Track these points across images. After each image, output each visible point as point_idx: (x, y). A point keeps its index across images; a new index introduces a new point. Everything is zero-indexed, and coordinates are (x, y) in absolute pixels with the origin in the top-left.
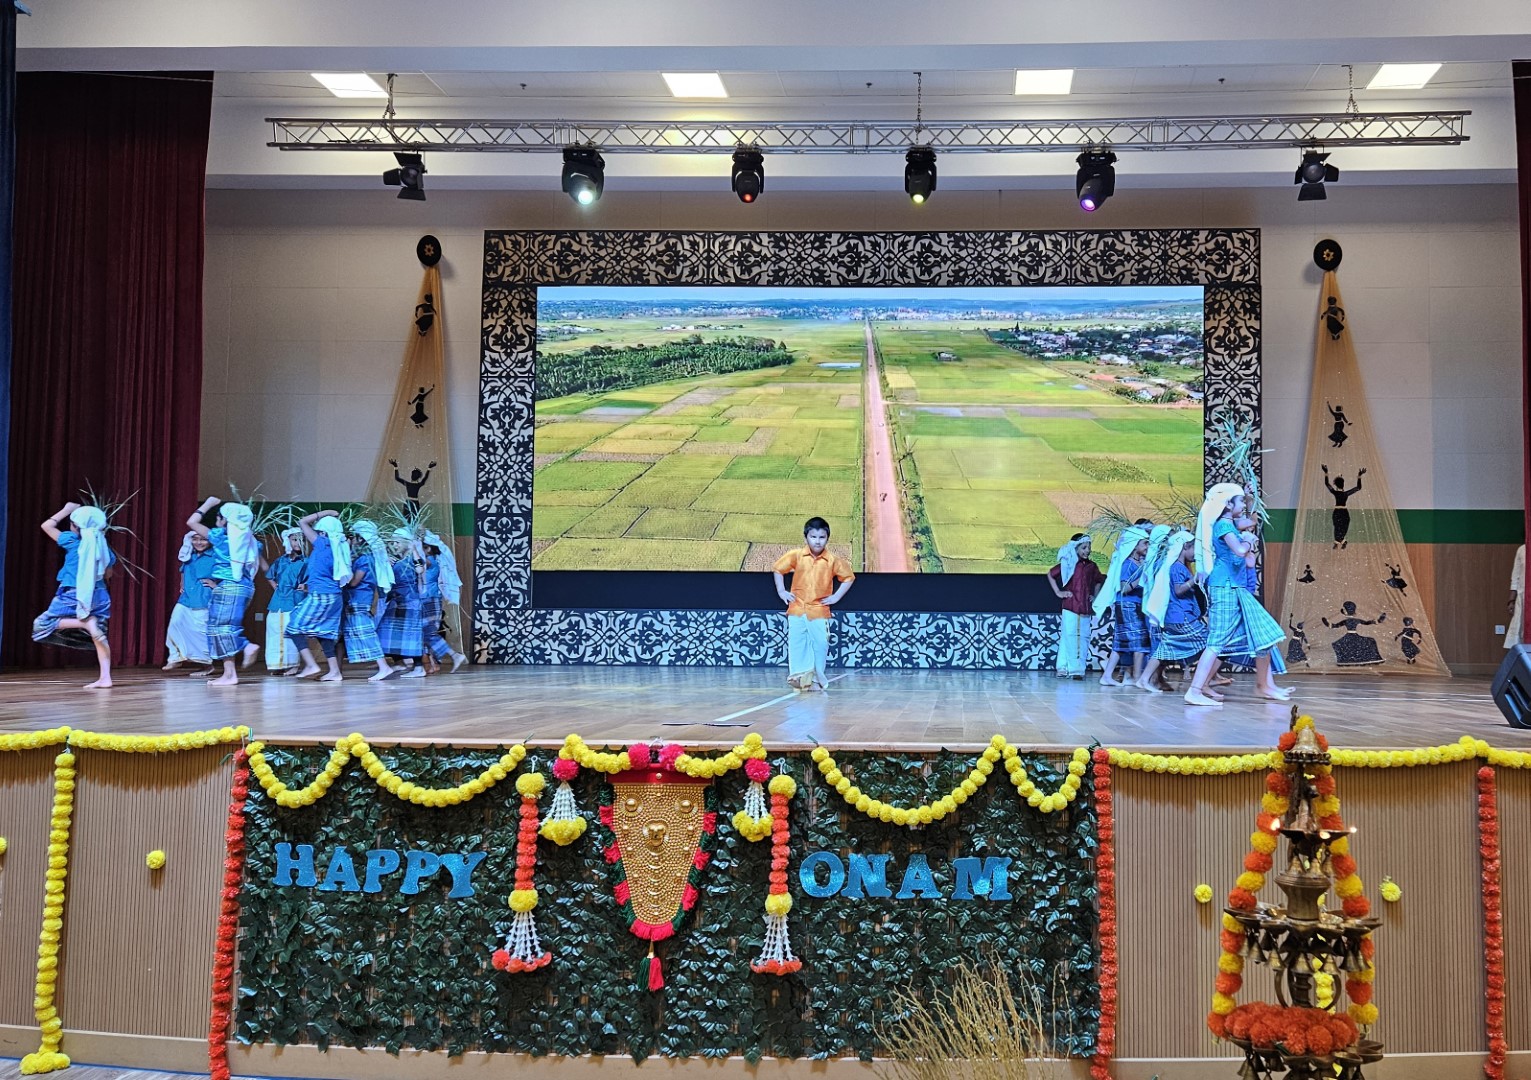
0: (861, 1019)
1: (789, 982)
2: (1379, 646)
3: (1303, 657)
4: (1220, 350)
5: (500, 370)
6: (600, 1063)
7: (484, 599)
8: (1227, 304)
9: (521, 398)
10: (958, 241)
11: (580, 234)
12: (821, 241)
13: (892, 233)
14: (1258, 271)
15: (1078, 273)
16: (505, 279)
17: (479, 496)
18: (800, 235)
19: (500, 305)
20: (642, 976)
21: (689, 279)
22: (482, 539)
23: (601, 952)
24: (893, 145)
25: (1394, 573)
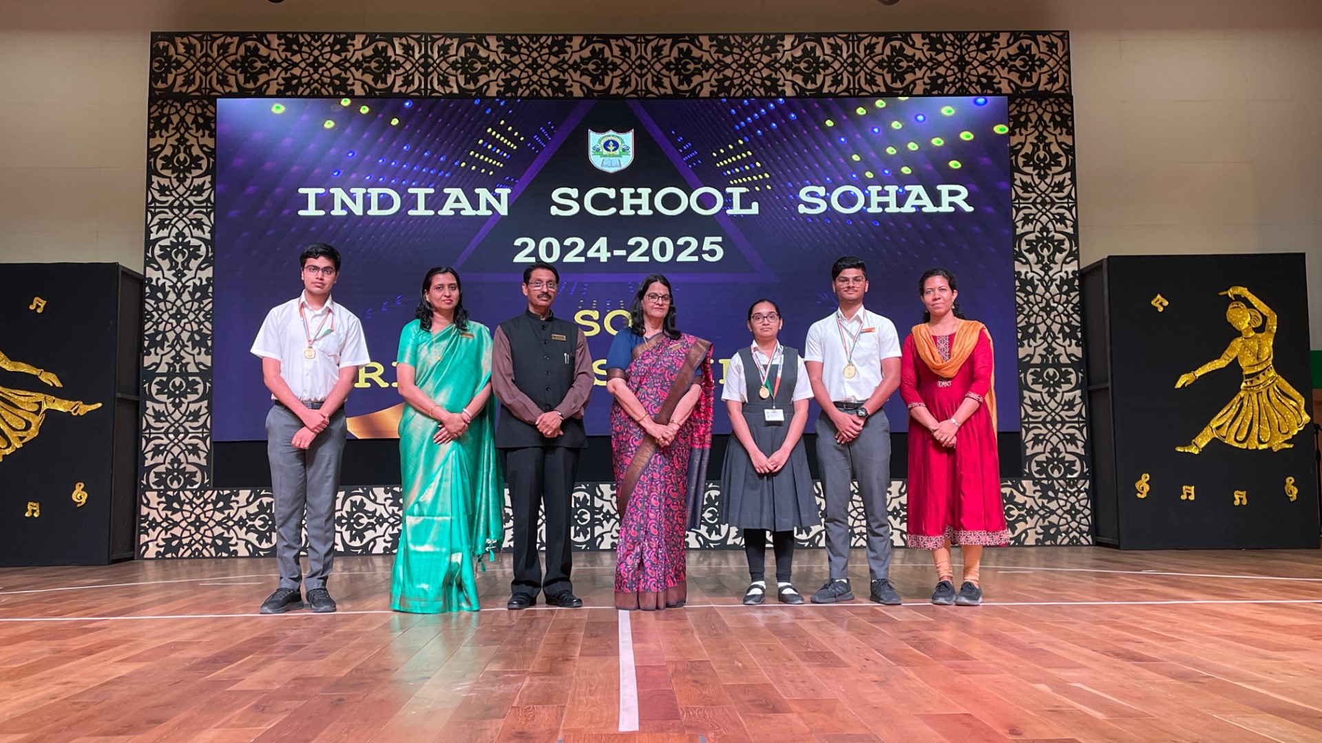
4: (1029, 170)
5: (171, 199)
7: (152, 478)
8: (1034, 117)
10: (722, 45)
11: (269, 36)
12: (560, 45)
13: (644, 36)
14: (1068, 80)
15: (863, 82)
16: (176, 90)
17: (145, 352)
18: (534, 38)
19: (170, 121)
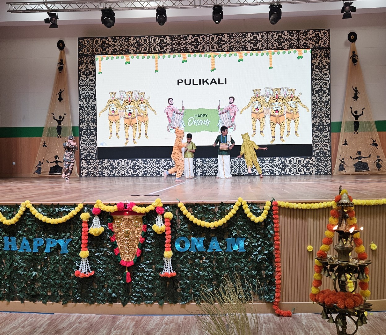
0: (196, 291)
1: (172, 279)
2: (369, 165)
3: (344, 169)
4: (317, 70)
5: (85, 83)
6: (112, 306)
7: (83, 156)
8: (319, 55)
9: (91, 92)
10: (230, 36)
11: (108, 38)
12: (186, 38)
13: (209, 34)
14: (329, 43)
15: (270, 46)
16: (85, 53)
17: (80, 124)
18: (179, 36)
19: (84, 62)
20: (124, 278)
21: (144, 52)
22: (81, 137)
23: (110, 270)
24: (208, 5)
25: (374, 141)
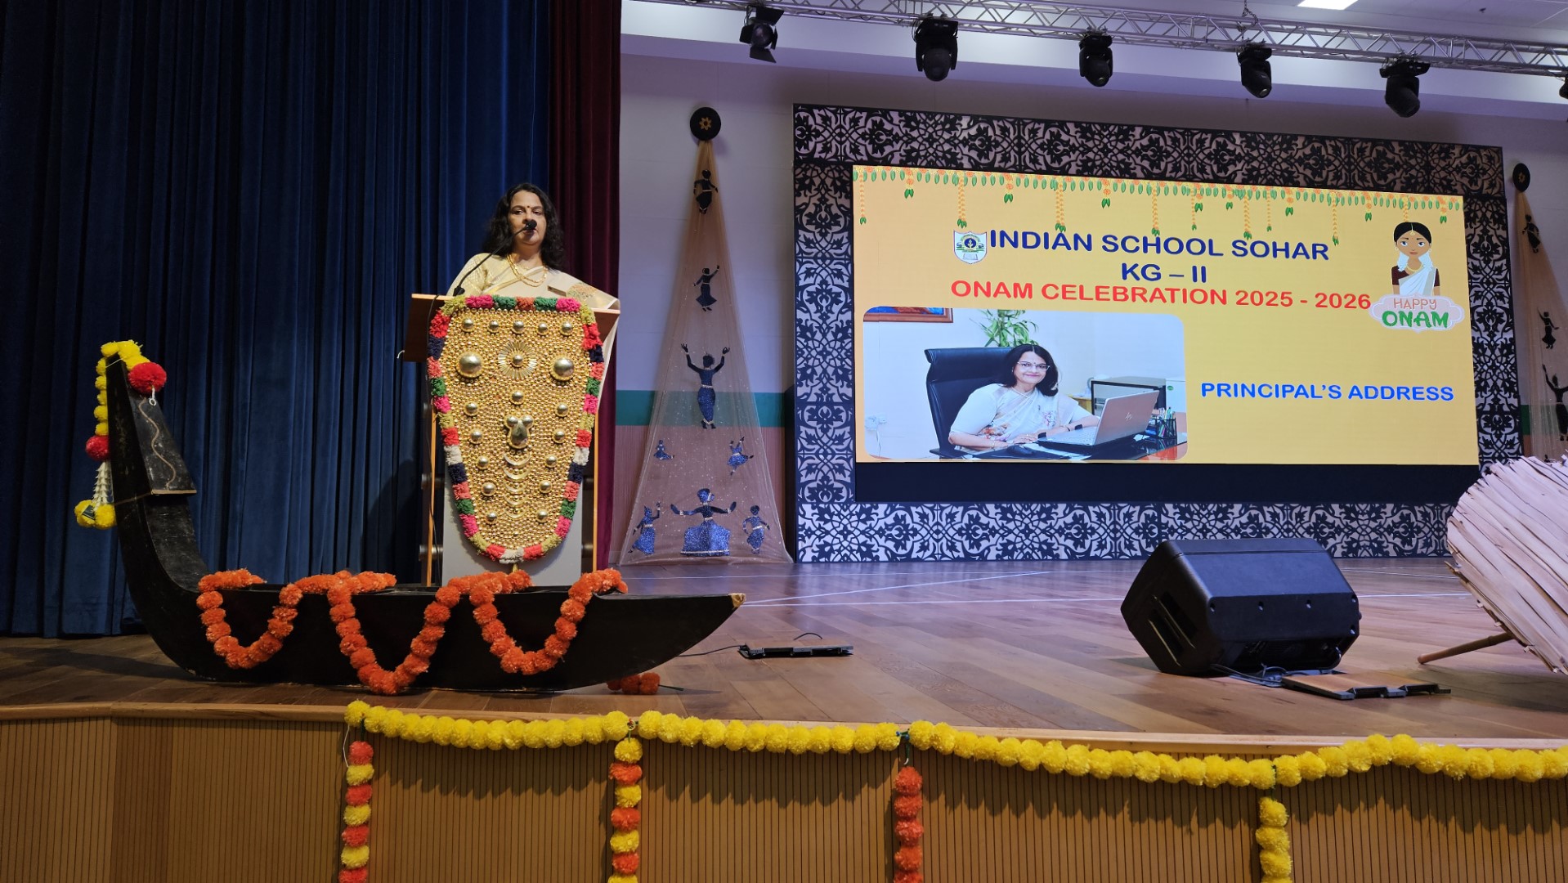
4: (1478, 256)
5: (815, 250)
7: (807, 494)
8: (1480, 214)
9: (837, 281)
10: (1250, 141)
11: (892, 113)
12: (1125, 134)
13: (1190, 130)
14: (1503, 186)
16: (817, 155)
17: (798, 384)
18: (1105, 127)
19: (812, 183)
22: (802, 429)
